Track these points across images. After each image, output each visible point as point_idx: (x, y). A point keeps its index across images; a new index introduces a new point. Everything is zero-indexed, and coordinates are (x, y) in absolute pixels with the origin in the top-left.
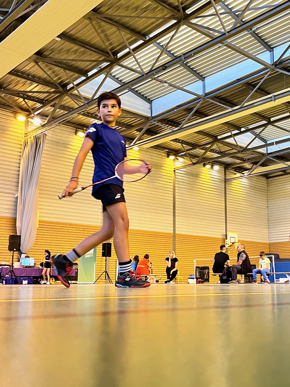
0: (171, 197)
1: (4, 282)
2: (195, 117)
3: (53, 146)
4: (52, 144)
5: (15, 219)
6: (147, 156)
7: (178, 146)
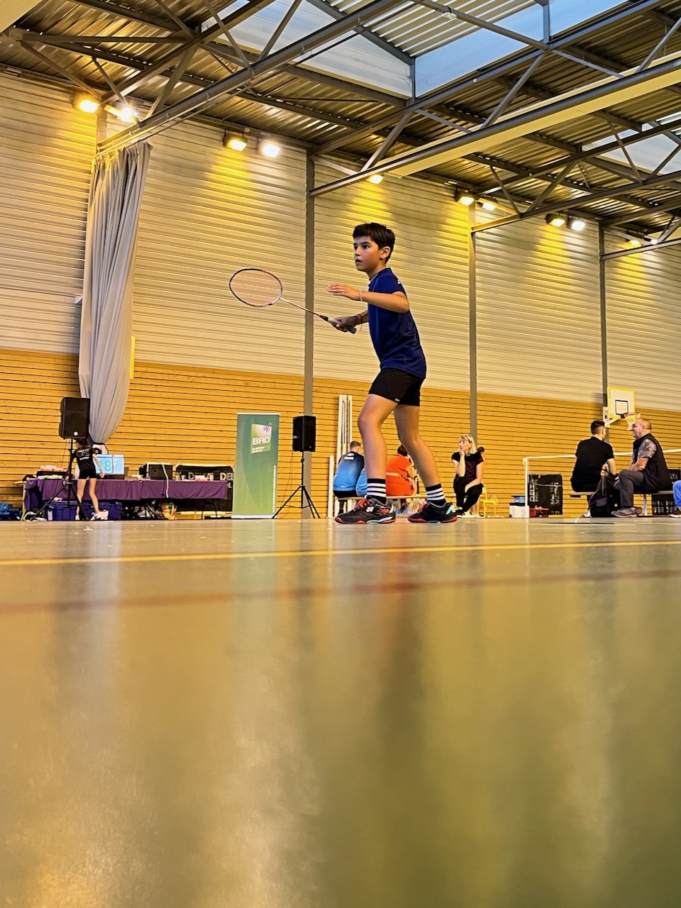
0: (464, 301)
1: (50, 514)
2: (524, 96)
3: (167, 175)
4: (164, 170)
5: (75, 359)
6: (402, 197)
7: (483, 170)
